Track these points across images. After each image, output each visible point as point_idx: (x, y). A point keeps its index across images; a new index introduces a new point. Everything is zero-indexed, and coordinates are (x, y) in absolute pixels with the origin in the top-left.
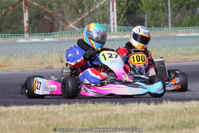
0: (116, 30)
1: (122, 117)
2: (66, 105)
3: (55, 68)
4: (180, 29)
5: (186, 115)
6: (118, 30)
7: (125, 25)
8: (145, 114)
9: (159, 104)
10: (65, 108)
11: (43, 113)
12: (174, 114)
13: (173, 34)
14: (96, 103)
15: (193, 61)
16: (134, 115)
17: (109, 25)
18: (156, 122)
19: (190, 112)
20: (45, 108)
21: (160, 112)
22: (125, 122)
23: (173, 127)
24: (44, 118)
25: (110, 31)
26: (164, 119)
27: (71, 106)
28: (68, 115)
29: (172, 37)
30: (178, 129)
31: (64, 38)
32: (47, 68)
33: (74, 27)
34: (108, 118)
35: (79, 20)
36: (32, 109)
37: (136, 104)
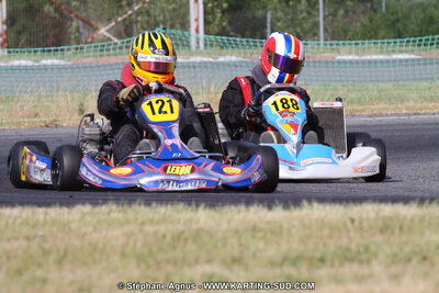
0: (202, 45)
1: (211, 235)
2: (88, 208)
3: (65, 124)
4: (344, 44)
5: (352, 234)
6: (206, 45)
7: (223, 32)
8: (260, 230)
9: (292, 208)
10: (84, 214)
11: (35, 225)
12: (326, 232)
13: (328, 55)
14: (154, 204)
15: (370, 116)
16: (236, 232)
17: (186, 33)
18: (284, 248)
19: (361, 228)
20: (40, 212)
21: (294, 227)
22: (215, 246)
23: (322, 260)
24: (35, 236)
25: (189, 46)
26: (303, 241)
27: (97, 209)
28: (91, 229)
29: (326, 62)
30: (332, 265)
31: (86, 60)
32: (47, 126)
33: (108, 35)
34: (179, 237)
35: (120, 19)
36: (10, 216)
37: (242, 208)
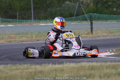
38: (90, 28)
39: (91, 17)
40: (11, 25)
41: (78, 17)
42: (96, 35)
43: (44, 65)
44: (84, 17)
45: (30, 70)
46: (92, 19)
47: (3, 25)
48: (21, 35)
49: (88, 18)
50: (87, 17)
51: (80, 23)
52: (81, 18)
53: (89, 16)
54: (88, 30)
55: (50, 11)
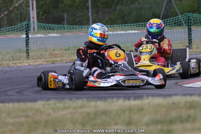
6: (38, 29)
38: (187, 38)
39: (188, 19)
40: (55, 35)
41: (167, 20)
42: (197, 50)
43: (109, 100)
44: (178, 20)
45: (86, 110)
46: (191, 23)
47: (41, 34)
48: (72, 51)
49: (183, 22)
50: (182, 20)
51: (169, 30)
52: (172, 22)
53: (186, 17)
54: (184, 42)
55: (120, 10)
